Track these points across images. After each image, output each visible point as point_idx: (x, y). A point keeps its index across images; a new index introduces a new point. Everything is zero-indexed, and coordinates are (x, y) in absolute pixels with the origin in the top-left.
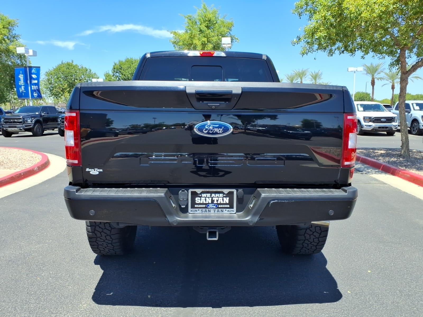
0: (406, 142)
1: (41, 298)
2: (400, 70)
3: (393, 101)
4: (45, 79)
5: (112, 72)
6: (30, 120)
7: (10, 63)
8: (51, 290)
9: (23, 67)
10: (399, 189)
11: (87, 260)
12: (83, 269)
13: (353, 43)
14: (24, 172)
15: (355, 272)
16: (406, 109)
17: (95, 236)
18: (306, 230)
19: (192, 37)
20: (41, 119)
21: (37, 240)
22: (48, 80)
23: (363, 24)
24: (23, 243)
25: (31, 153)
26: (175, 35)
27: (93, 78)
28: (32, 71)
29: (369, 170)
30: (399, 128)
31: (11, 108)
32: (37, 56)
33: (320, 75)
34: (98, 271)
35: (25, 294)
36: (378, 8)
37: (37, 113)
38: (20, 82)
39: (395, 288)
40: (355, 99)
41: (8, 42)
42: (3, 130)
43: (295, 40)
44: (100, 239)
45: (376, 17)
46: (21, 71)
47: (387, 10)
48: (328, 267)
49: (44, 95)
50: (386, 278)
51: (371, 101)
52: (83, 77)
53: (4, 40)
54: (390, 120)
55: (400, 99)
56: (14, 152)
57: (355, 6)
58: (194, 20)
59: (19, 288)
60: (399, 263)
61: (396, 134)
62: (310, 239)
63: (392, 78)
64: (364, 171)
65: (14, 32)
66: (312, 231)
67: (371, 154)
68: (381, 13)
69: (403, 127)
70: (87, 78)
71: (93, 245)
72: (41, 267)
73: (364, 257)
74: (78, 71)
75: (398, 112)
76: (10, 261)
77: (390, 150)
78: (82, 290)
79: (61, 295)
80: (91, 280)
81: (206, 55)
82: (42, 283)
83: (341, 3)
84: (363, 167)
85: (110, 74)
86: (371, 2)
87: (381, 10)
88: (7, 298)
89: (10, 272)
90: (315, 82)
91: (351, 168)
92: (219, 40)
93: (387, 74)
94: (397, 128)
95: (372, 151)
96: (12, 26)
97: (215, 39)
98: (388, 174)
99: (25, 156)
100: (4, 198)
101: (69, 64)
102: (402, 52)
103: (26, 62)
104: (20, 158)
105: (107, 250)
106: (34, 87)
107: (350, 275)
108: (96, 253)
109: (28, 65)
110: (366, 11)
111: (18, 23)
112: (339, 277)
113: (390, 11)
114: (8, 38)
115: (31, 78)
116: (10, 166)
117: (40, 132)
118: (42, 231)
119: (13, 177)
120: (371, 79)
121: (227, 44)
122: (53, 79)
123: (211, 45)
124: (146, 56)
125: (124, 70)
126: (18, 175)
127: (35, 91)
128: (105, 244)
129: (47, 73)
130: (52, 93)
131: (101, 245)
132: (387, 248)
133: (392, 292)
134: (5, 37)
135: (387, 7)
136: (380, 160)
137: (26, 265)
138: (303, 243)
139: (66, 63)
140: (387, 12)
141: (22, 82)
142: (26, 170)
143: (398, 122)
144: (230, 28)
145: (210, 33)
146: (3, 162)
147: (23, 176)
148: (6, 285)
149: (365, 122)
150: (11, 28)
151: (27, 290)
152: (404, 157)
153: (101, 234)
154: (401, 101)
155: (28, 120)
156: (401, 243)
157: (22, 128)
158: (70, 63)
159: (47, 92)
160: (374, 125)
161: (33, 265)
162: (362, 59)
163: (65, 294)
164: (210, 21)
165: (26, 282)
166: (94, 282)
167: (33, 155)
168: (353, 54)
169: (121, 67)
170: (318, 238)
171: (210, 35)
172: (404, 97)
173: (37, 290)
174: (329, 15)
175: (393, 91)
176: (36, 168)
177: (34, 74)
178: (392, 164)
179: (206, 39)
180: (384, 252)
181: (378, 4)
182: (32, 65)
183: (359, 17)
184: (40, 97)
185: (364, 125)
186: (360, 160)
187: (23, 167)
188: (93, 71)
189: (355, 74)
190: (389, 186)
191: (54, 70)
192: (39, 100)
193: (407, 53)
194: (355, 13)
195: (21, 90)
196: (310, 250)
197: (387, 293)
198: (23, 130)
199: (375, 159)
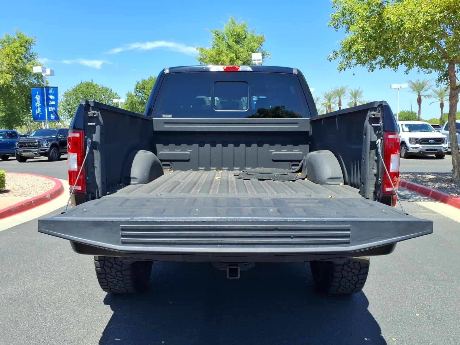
0: (458, 166)
1: (41, 343)
2: (449, 85)
3: (442, 120)
4: (63, 100)
5: (134, 92)
6: (46, 144)
7: (26, 83)
8: (53, 333)
9: (40, 87)
10: (451, 218)
11: (95, 298)
12: (90, 309)
13: (395, 57)
14: (35, 200)
15: (401, 315)
16: (456, 129)
17: (105, 272)
18: (344, 267)
19: (219, 53)
20: (58, 143)
21: (43, 275)
22: (67, 101)
23: (406, 35)
24: (28, 278)
25: (45, 179)
26: (201, 52)
27: (113, 99)
28: (50, 91)
29: (417, 198)
30: (449, 150)
31: (27, 132)
32: (54, 75)
33: (360, 93)
34: (108, 311)
35: (24, 338)
36: (423, 17)
37: (53, 136)
38: (36, 103)
39: (448, 335)
40: (400, 118)
41: (25, 62)
42: (17, 154)
43: (331, 55)
44: (109, 275)
45: (421, 27)
46: (38, 92)
47: (433, 19)
48: (370, 309)
49: (62, 117)
50: (437, 323)
51: (417, 120)
52: (103, 97)
53: (21, 59)
54: (439, 141)
55: (449, 117)
56: (26, 178)
57: (397, 16)
58: (222, 35)
59: (18, 331)
60: (452, 305)
61: (446, 156)
62: (348, 276)
63: (441, 95)
64: (411, 199)
65: (31, 51)
66: (350, 268)
67: (419, 179)
68: (427, 22)
69: (454, 149)
70: (107, 99)
71: (103, 282)
72: (45, 306)
73: (412, 297)
74: (98, 91)
75: (448, 132)
76: (11, 300)
77: (439, 175)
78: (88, 334)
79: (63, 339)
80: (99, 322)
81: (230, 70)
82: (43, 325)
83: (381, 13)
84: (410, 194)
85: (133, 94)
86: (415, 11)
87: (426, 20)
88: (4, 342)
89: (10, 311)
90: (355, 101)
91: (393, 195)
92: (249, 56)
93: (435, 91)
94: (447, 150)
95: (419, 176)
96: (29, 45)
97: (244, 55)
98: (438, 201)
99: (38, 183)
100: (12, 228)
101: (88, 84)
102: (451, 66)
103: (43, 82)
104: (32, 184)
105: (117, 288)
106: (51, 109)
107: (395, 319)
108: (106, 291)
109: (45, 85)
110: (409, 21)
111: (36, 42)
112: (383, 322)
113: (437, 20)
114: (25, 57)
115: (48, 99)
116: (21, 193)
117: (57, 157)
118: (49, 265)
119: (22, 205)
120: (417, 97)
121: (257, 61)
122: (72, 100)
123: (240, 62)
124: (164, 71)
125: (147, 90)
126: (28, 203)
127: (53, 113)
128: (115, 281)
129: (66, 94)
130: (70, 114)
131: (111, 282)
132: (438, 288)
133: (444, 340)
134: (22, 56)
135: (433, 16)
136: (430, 185)
137: (28, 304)
138: (340, 281)
139: (85, 82)
140: (433, 21)
141: (38, 104)
142: (38, 198)
143: (448, 144)
144: (261, 42)
145: (239, 49)
146: (14, 189)
147: (33, 205)
148: (4, 327)
149: (411, 143)
150: (28, 46)
151: (27, 333)
152: (456, 182)
153: (111, 270)
154: (451, 119)
155: (44, 144)
156: (454, 281)
157: (37, 153)
158: (90, 82)
159: (65, 114)
160: (420, 147)
161: (36, 304)
162: (406, 74)
163: (69, 338)
164: (238, 35)
165: (26, 324)
166: (102, 325)
167: (47, 182)
168: (396, 68)
169: (144, 87)
170: (358, 276)
171: (239, 51)
172: (455, 115)
173: (37, 333)
174: (367, 26)
175: (442, 109)
176: (48, 196)
177: (52, 94)
178: (442, 190)
179: (234, 55)
180: (435, 292)
181: (423, 13)
182: (50, 85)
183: (402, 28)
184: (57, 119)
185: (410, 147)
186: (406, 186)
187: (34, 195)
188: (114, 91)
189: (399, 91)
190: (439, 215)
191: (73, 90)
192: (57, 123)
193: (457, 67)
194: (397, 23)
195: (37, 111)
196: (347, 289)
197: (438, 341)
198: (39, 155)
199: (422, 185)
